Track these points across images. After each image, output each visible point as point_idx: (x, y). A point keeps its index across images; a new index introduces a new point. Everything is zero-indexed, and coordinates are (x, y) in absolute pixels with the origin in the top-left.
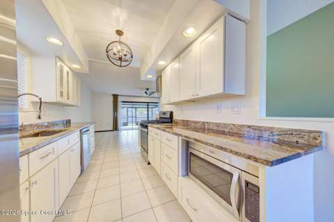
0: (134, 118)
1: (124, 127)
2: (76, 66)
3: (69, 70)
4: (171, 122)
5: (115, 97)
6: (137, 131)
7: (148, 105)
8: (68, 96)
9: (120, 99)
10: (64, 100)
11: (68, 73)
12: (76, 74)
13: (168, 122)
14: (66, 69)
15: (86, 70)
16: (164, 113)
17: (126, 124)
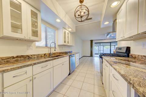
0: (99, 51)
2: (70, 30)
3: (68, 32)
5: (92, 41)
7: (111, 44)
8: (68, 42)
9: (94, 42)
10: (66, 44)
11: (68, 33)
12: (72, 33)
14: (67, 32)
15: (74, 30)
16: (120, 49)
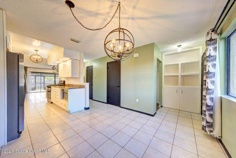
1: (32, 91)
4: (64, 85)
6: (45, 93)
13: (63, 85)
16: (61, 81)
17: (34, 89)
